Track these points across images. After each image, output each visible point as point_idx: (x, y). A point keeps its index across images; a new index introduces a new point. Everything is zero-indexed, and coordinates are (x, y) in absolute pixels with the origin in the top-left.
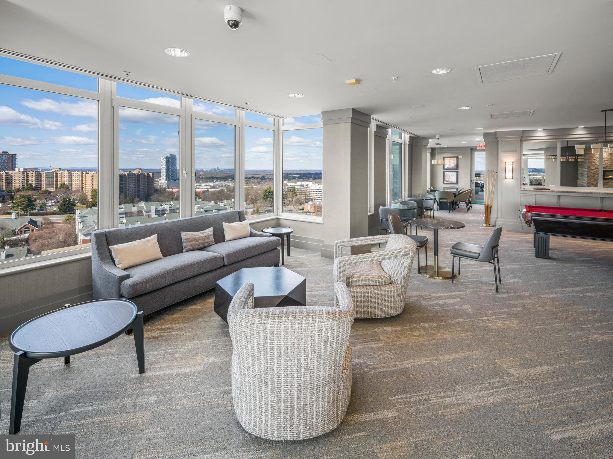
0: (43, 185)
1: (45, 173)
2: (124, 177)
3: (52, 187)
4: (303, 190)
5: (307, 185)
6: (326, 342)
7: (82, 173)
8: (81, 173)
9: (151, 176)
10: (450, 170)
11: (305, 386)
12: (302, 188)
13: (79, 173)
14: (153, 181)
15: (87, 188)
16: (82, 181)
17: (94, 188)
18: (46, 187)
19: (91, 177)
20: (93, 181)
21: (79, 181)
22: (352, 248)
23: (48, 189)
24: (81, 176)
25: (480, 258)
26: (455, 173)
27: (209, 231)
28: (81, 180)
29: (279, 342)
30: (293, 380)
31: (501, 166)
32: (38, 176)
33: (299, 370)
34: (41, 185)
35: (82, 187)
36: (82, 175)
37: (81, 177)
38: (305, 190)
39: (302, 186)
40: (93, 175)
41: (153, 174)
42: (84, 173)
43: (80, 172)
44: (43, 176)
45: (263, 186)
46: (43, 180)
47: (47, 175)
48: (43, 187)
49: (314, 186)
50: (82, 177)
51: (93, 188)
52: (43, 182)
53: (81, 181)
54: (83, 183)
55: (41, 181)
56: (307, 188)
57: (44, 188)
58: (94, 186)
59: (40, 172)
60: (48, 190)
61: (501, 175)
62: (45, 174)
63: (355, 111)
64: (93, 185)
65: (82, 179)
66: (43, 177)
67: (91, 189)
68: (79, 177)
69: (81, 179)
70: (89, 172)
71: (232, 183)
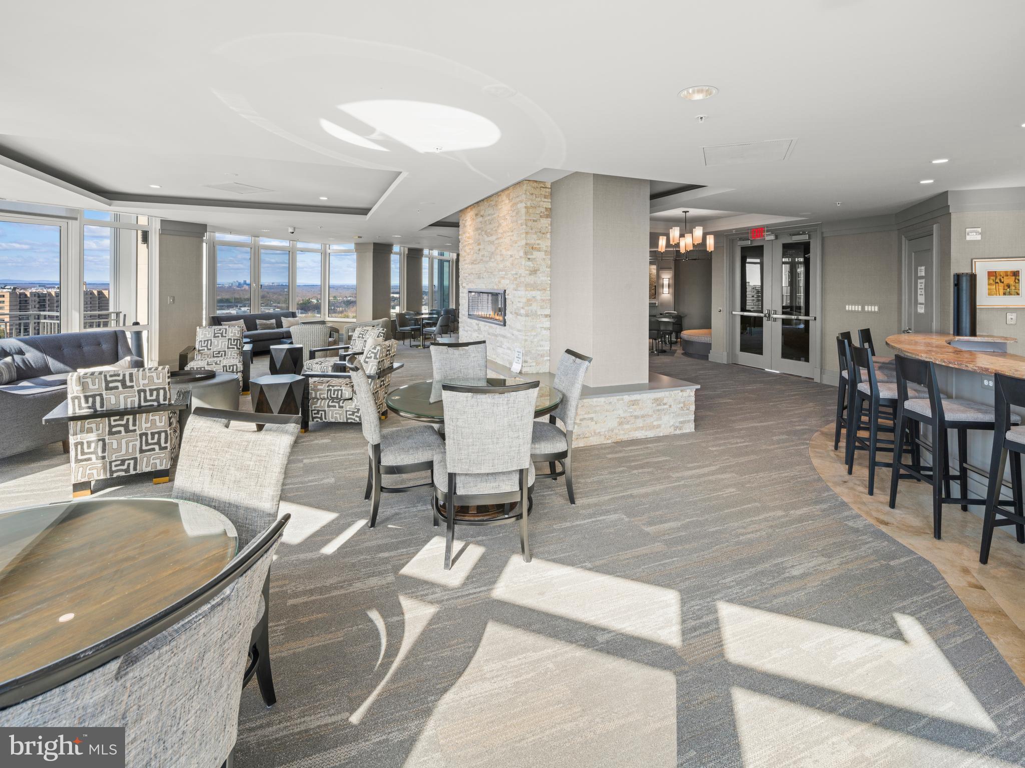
27: (273, 321)
63: (376, 245)
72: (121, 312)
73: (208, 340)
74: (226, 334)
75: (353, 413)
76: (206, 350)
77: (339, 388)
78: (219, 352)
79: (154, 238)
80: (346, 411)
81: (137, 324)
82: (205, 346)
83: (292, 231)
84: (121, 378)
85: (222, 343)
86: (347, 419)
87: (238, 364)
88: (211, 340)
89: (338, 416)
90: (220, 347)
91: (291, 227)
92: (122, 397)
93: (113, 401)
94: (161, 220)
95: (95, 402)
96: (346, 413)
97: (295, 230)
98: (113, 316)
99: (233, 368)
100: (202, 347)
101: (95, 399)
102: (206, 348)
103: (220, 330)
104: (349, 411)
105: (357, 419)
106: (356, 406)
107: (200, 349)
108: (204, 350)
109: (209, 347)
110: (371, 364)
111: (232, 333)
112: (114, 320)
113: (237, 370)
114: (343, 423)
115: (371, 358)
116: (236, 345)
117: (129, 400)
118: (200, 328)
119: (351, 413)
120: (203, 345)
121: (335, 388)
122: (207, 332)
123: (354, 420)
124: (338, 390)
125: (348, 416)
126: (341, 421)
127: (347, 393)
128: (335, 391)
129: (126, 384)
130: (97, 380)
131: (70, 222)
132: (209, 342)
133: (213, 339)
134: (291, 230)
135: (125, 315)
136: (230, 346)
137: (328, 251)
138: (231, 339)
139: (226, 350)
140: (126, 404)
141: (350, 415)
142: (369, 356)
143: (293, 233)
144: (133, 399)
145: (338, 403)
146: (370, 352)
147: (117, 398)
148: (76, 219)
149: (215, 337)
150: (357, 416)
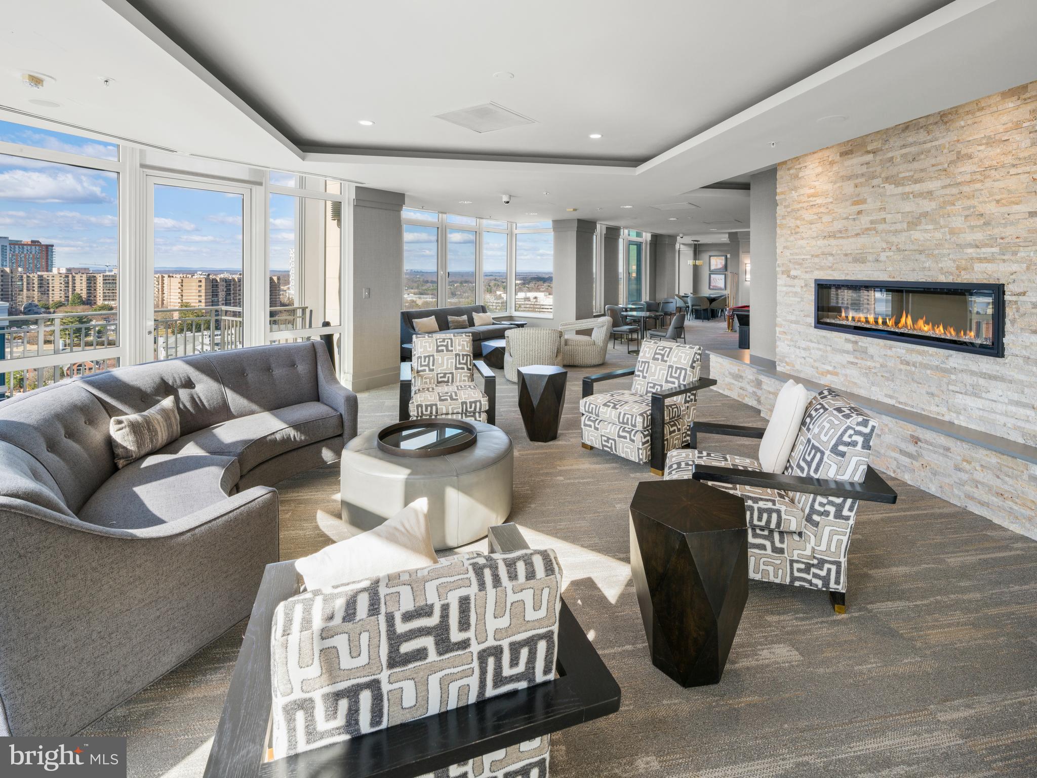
0: (98, 296)
1: (102, 276)
2: (232, 283)
3: (113, 300)
4: (528, 306)
5: (536, 298)
6: (548, 339)
7: (163, 277)
8: (160, 277)
9: (276, 282)
10: (716, 272)
11: (540, 358)
12: (526, 302)
13: (157, 276)
14: (279, 290)
15: (171, 300)
16: (163, 290)
17: (184, 301)
18: (104, 300)
19: (179, 283)
20: (182, 290)
21: (157, 290)
22: (576, 331)
23: (106, 303)
24: (160, 281)
25: (667, 336)
26: (723, 277)
27: (465, 317)
28: (160, 288)
29: (530, 338)
30: (535, 355)
31: (742, 268)
32: (91, 281)
33: (538, 350)
34: (95, 296)
35: (163, 300)
36: (163, 280)
37: (160, 284)
38: (531, 306)
39: (528, 299)
40: (182, 280)
41: (279, 279)
42: (166, 276)
43: (159, 274)
44: (98, 280)
45: (461, 300)
46: (98, 287)
47: (105, 280)
48: (98, 299)
49: (548, 299)
50: (163, 284)
51: (182, 300)
52: (98, 292)
53: (160, 290)
54: (163, 294)
55: (95, 290)
56: (536, 303)
57: (100, 302)
58: (184, 298)
59: (95, 275)
60: (108, 305)
61: (742, 277)
62: (101, 278)
63: (580, 221)
64: (182, 295)
65: (163, 287)
66: (98, 283)
67: (179, 303)
68: (157, 283)
69: (160, 286)
70: (174, 276)
71: (408, 294)
72: (307, 307)
73: (429, 356)
74: (452, 346)
75: (808, 567)
76: (427, 371)
77: (769, 505)
78: (445, 374)
79: (348, 213)
80: (792, 562)
81: (326, 324)
82: (425, 366)
83: (507, 200)
84: (433, 621)
85: (447, 360)
86: (793, 579)
87: (482, 399)
88: (433, 356)
89: (771, 569)
90: (445, 367)
91: (505, 193)
92: (434, 681)
93: (409, 699)
94: (357, 187)
95: (357, 711)
96: (791, 566)
97: (510, 198)
98: (299, 313)
99: (476, 406)
100: (422, 366)
101: (357, 702)
102: (427, 368)
103: (444, 340)
104: (797, 562)
105: (819, 583)
106: (813, 550)
107: (420, 369)
108: (424, 371)
109: (431, 367)
110: (854, 460)
111: (459, 345)
112: (299, 317)
113: (480, 409)
114: (781, 587)
115: (854, 444)
116: (466, 364)
117: (454, 688)
118: (417, 338)
119: (802, 566)
120: (423, 363)
121: (761, 504)
122: (427, 344)
123: (810, 582)
124: (770, 511)
125: (796, 574)
126: (778, 581)
127: (794, 521)
128: (761, 511)
129: (448, 638)
130: (365, 637)
131: (254, 188)
132: (431, 358)
133: (435, 354)
134: (505, 199)
135: (311, 311)
136: (458, 366)
137: (515, 231)
138: (459, 355)
139: (454, 371)
140: (444, 700)
141: (799, 570)
142: (846, 439)
143: (508, 202)
144: (465, 681)
145: (770, 537)
146: (851, 432)
147: (422, 688)
148: (260, 184)
149: (438, 351)
150: (816, 576)
